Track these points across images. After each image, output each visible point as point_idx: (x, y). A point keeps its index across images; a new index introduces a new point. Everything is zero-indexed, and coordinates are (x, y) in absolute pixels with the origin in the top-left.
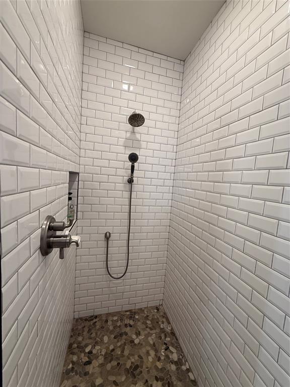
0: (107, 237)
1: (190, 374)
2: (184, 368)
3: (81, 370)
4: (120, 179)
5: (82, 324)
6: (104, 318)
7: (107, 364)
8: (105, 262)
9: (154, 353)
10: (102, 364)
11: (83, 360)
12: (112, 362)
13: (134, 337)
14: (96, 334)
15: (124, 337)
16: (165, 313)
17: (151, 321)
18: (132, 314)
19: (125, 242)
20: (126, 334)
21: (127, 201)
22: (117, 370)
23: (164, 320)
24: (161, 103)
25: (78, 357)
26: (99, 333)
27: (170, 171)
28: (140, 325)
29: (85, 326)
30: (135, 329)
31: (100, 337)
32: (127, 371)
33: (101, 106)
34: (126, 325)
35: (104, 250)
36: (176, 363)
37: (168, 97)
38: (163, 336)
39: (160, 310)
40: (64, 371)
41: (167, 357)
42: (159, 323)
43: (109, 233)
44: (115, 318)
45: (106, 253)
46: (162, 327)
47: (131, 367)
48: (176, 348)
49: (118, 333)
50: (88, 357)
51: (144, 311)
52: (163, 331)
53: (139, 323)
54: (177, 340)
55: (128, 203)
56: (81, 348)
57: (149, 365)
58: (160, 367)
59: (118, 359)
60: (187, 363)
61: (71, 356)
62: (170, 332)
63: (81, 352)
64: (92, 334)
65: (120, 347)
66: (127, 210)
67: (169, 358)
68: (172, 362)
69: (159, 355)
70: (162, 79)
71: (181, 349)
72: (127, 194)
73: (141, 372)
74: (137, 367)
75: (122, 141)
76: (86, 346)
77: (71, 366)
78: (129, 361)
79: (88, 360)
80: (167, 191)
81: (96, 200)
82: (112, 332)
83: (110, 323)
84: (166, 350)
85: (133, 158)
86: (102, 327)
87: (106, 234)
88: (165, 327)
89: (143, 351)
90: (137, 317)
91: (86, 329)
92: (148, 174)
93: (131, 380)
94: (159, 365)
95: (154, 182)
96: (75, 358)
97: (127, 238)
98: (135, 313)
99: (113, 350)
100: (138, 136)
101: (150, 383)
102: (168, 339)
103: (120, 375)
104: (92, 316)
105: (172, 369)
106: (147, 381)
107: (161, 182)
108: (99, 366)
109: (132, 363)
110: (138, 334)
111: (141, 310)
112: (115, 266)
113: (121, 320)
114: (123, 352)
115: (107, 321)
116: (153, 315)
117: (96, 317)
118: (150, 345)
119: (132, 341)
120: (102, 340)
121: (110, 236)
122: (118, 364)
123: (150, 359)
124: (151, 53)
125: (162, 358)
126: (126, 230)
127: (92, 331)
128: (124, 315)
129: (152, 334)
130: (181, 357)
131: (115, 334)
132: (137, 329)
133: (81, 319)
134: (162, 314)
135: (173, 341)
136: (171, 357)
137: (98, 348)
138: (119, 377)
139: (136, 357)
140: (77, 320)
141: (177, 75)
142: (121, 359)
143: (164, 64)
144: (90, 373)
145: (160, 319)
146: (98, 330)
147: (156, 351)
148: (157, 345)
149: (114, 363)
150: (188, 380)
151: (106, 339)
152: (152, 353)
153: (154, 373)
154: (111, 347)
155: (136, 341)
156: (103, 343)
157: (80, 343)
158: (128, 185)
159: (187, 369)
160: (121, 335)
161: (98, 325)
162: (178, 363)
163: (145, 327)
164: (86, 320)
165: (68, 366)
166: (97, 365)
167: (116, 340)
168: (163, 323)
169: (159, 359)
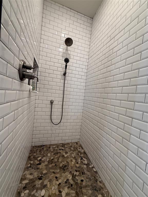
0: (52, 102)
1: (94, 169)
2: (90, 166)
3: (35, 167)
4: (59, 73)
5: (36, 148)
6: (48, 146)
7: (49, 165)
8: (50, 116)
9: (75, 161)
10: (47, 165)
11: (36, 163)
12: (52, 164)
13: (64, 154)
14: (44, 152)
15: (59, 154)
16: (81, 145)
17: (73, 148)
18: (63, 145)
19: (61, 106)
20: (60, 153)
21: (62, 85)
22: (55, 167)
23: (80, 148)
24: (81, 37)
25: (34, 162)
26: (45, 152)
27: (85, 72)
28: (67, 150)
29: (38, 149)
30: (65, 151)
31: (46, 154)
32: (60, 168)
33: (51, 35)
34: (60, 149)
35: (49, 110)
36: (86, 165)
37: (84, 35)
38: (79, 154)
39: (78, 144)
40: (26, 167)
41: (82, 162)
42: (78, 149)
43: (53, 100)
44: (54, 146)
45: (50, 111)
46: (79, 150)
47: (62, 166)
48: (86, 159)
49: (56, 152)
50: (39, 162)
51: (69, 144)
52: (79, 152)
53: (67, 149)
54: (87, 155)
55: (63, 86)
56: (35, 158)
57: (72, 165)
58: (78, 166)
59: (55, 163)
60: (92, 164)
61: (30, 161)
62: (83, 152)
63: (35, 160)
64: (41, 152)
65: (56, 158)
66: (63, 89)
67: (83, 163)
68: (85, 164)
69: (77, 161)
70: (82, 26)
71: (89, 159)
72: (62, 81)
73: (68, 168)
74: (66, 166)
75: (61, 54)
76: (38, 157)
77: (29, 165)
78: (62, 164)
79: (39, 163)
80: (83, 82)
81: (47, 83)
82: (52, 152)
83: (51, 148)
84: (81, 159)
85: (67, 61)
86: (47, 150)
87: (51, 101)
88: (81, 151)
89: (69, 160)
90: (66, 146)
91: (38, 151)
92: (74, 72)
93: (62, 171)
94: (78, 165)
95: (77, 76)
96: (32, 162)
97: (62, 104)
98: (65, 145)
99: (53, 159)
100: (69, 52)
101: (72, 173)
102: (82, 155)
103: (56, 169)
104: (42, 145)
105: (84, 167)
106: (71, 172)
107: (80, 77)
108: (45, 166)
109: (63, 164)
110: (66, 153)
111: (68, 144)
112: (55, 119)
113: (58, 147)
114: (58, 160)
115: (50, 148)
116: (75, 146)
117: (44, 146)
118: (73, 157)
119: (63, 156)
120: (47, 155)
121: (53, 102)
122: (56, 165)
123: (73, 163)
124: (77, 13)
125: (79, 163)
126: (62, 100)
127: (42, 151)
128: (59, 145)
129: (74, 153)
130: (89, 162)
131: (54, 152)
132: (66, 151)
133: (36, 146)
134: (79, 145)
135: (85, 156)
136: (84, 162)
137: (44, 158)
138: (56, 170)
139: (65, 162)
140: (33, 147)
141: (89, 25)
142: (57, 163)
143: (83, 18)
144: (40, 168)
145: (78, 147)
146: (45, 151)
147: (76, 160)
148: (76, 158)
149: (53, 164)
150: (93, 171)
151: (49, 155)
152: (74, 161)
153: (75, 169)
154: (52, 158)
155: (66, 156)
156: (48, 156)
157: (35, 156)
158: (63, 77)
159: (92, 167)
160: (57, 153)
161: (45, 149)
162: (88, 165)
163: (70, 150)
164: (38, 147)
165: (28, 165)
166: (44, 165)
167: (55, 155)
168: (80, 149)
169: (77, 163)
